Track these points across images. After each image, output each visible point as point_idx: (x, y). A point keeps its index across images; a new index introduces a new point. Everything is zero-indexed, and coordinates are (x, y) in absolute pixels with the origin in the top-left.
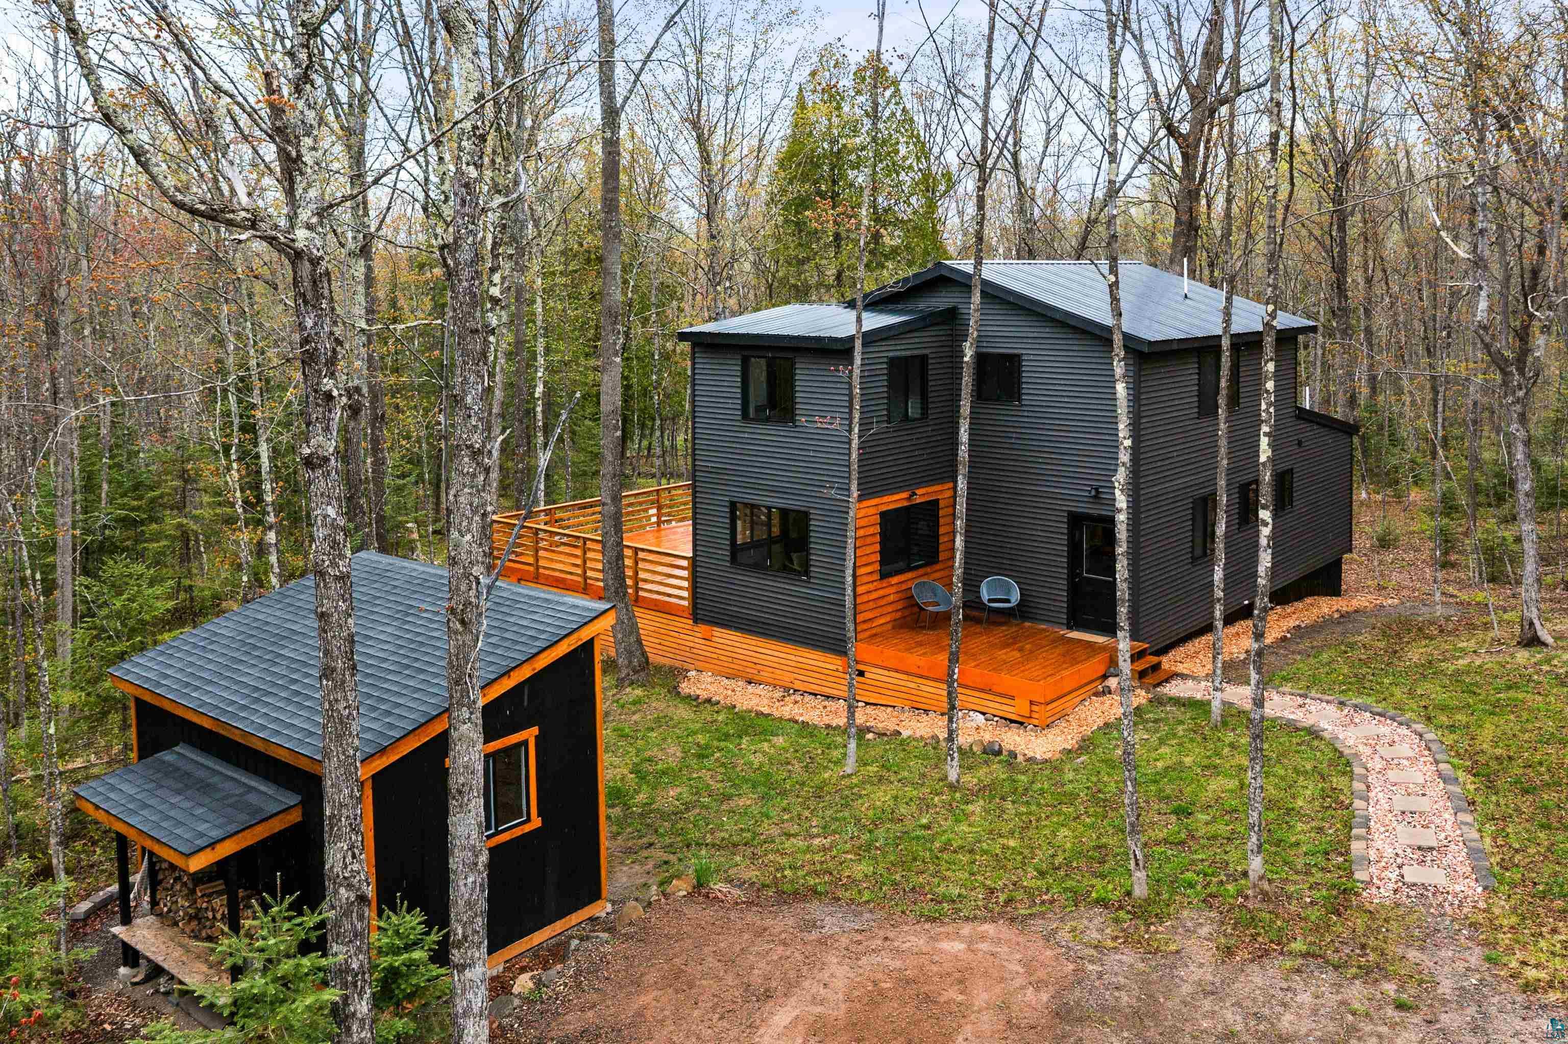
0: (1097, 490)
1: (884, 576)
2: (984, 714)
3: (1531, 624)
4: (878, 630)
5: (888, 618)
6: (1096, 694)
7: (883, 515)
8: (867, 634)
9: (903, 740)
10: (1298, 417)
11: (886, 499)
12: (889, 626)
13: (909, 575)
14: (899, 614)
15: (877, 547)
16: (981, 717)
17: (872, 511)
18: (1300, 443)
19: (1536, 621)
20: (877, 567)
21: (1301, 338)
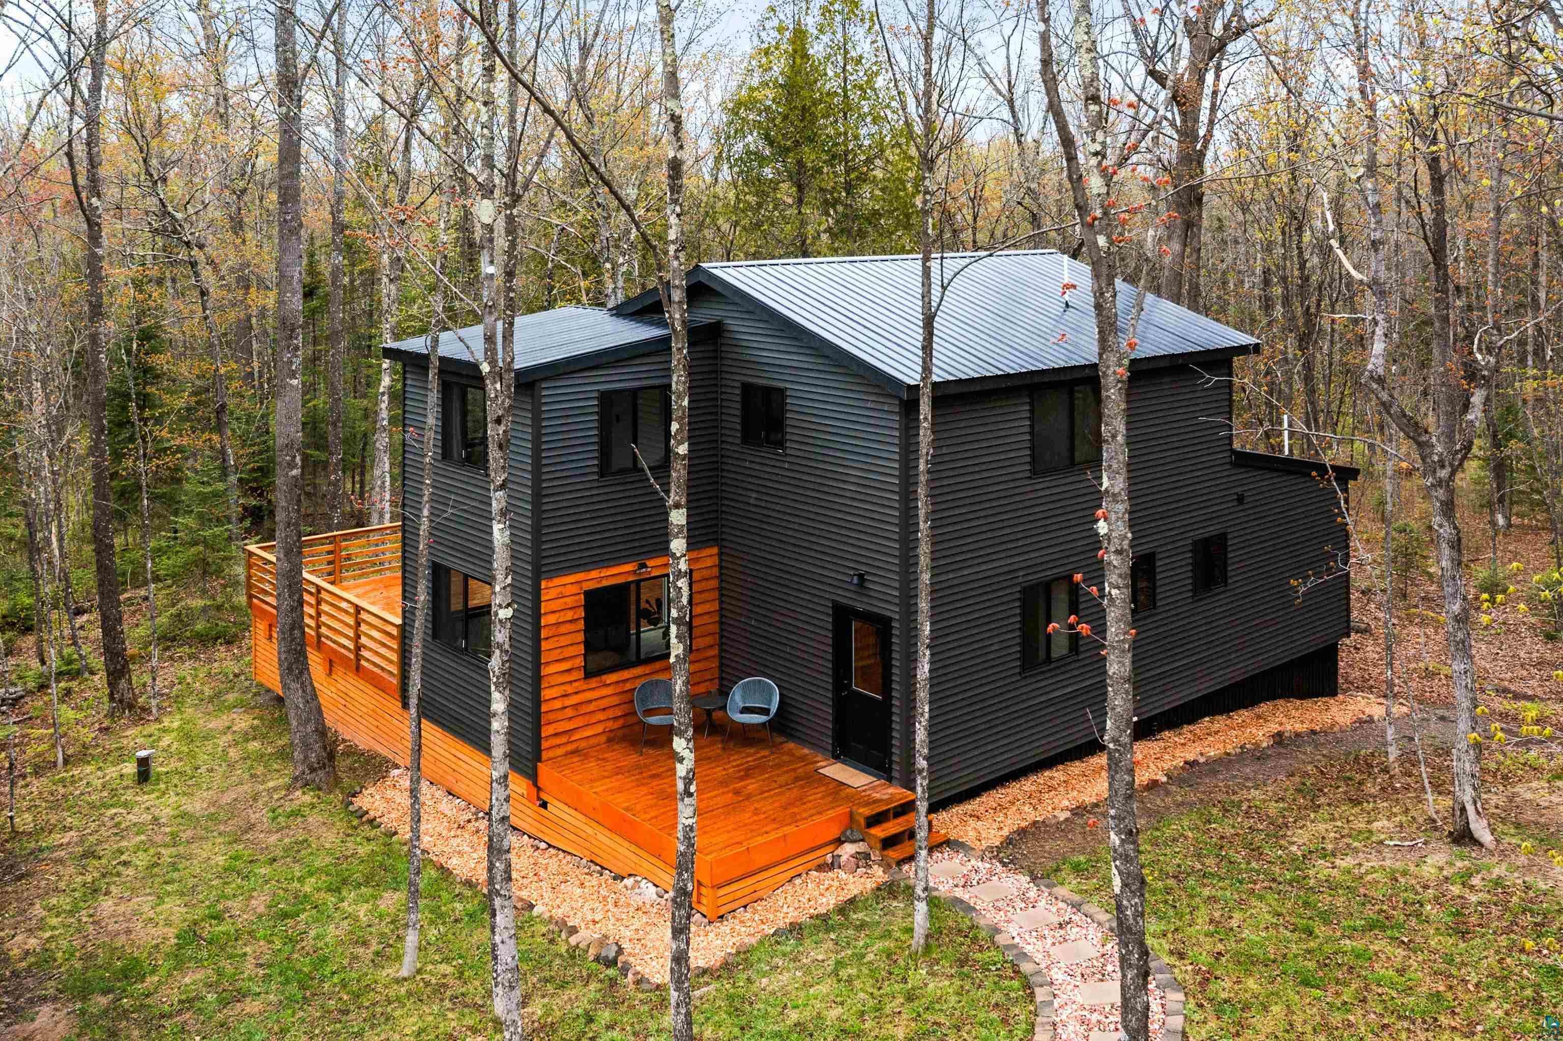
0: (861, 576)
1: (589, 674)
2: (655, 885)
3: (1463, 810)
4: (583, 744)
5: (599, 729)
6: (821, 868)
7: (588, 594)
8: (560, 751)
9: (532, 918)
10: (1235, 465)
11: (594, 574)
12: (603, 738)
13: (638, 671)
14: (620, 723)
15: (581, 637)
16: (653, 889)
17: (574, 589)
18: (1240, 499)
19: (1470, 809)
20: (580, 662)
21: (1237, 361)
